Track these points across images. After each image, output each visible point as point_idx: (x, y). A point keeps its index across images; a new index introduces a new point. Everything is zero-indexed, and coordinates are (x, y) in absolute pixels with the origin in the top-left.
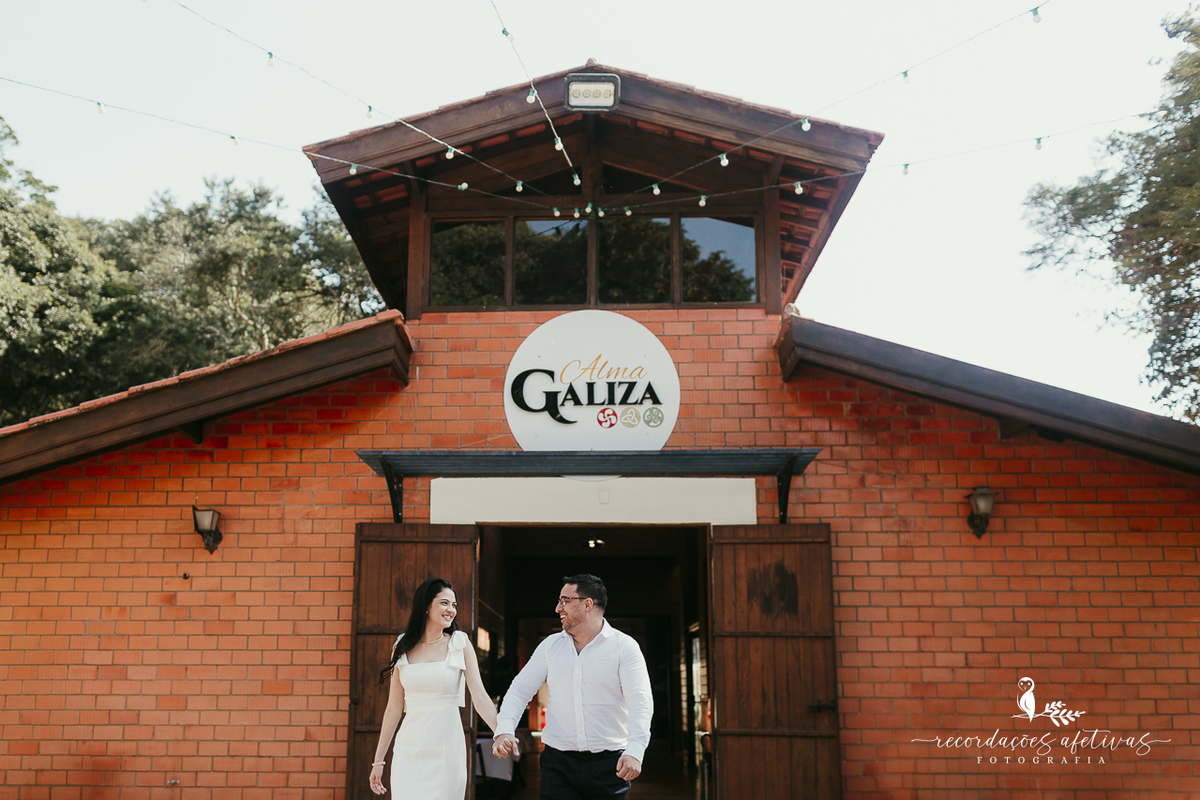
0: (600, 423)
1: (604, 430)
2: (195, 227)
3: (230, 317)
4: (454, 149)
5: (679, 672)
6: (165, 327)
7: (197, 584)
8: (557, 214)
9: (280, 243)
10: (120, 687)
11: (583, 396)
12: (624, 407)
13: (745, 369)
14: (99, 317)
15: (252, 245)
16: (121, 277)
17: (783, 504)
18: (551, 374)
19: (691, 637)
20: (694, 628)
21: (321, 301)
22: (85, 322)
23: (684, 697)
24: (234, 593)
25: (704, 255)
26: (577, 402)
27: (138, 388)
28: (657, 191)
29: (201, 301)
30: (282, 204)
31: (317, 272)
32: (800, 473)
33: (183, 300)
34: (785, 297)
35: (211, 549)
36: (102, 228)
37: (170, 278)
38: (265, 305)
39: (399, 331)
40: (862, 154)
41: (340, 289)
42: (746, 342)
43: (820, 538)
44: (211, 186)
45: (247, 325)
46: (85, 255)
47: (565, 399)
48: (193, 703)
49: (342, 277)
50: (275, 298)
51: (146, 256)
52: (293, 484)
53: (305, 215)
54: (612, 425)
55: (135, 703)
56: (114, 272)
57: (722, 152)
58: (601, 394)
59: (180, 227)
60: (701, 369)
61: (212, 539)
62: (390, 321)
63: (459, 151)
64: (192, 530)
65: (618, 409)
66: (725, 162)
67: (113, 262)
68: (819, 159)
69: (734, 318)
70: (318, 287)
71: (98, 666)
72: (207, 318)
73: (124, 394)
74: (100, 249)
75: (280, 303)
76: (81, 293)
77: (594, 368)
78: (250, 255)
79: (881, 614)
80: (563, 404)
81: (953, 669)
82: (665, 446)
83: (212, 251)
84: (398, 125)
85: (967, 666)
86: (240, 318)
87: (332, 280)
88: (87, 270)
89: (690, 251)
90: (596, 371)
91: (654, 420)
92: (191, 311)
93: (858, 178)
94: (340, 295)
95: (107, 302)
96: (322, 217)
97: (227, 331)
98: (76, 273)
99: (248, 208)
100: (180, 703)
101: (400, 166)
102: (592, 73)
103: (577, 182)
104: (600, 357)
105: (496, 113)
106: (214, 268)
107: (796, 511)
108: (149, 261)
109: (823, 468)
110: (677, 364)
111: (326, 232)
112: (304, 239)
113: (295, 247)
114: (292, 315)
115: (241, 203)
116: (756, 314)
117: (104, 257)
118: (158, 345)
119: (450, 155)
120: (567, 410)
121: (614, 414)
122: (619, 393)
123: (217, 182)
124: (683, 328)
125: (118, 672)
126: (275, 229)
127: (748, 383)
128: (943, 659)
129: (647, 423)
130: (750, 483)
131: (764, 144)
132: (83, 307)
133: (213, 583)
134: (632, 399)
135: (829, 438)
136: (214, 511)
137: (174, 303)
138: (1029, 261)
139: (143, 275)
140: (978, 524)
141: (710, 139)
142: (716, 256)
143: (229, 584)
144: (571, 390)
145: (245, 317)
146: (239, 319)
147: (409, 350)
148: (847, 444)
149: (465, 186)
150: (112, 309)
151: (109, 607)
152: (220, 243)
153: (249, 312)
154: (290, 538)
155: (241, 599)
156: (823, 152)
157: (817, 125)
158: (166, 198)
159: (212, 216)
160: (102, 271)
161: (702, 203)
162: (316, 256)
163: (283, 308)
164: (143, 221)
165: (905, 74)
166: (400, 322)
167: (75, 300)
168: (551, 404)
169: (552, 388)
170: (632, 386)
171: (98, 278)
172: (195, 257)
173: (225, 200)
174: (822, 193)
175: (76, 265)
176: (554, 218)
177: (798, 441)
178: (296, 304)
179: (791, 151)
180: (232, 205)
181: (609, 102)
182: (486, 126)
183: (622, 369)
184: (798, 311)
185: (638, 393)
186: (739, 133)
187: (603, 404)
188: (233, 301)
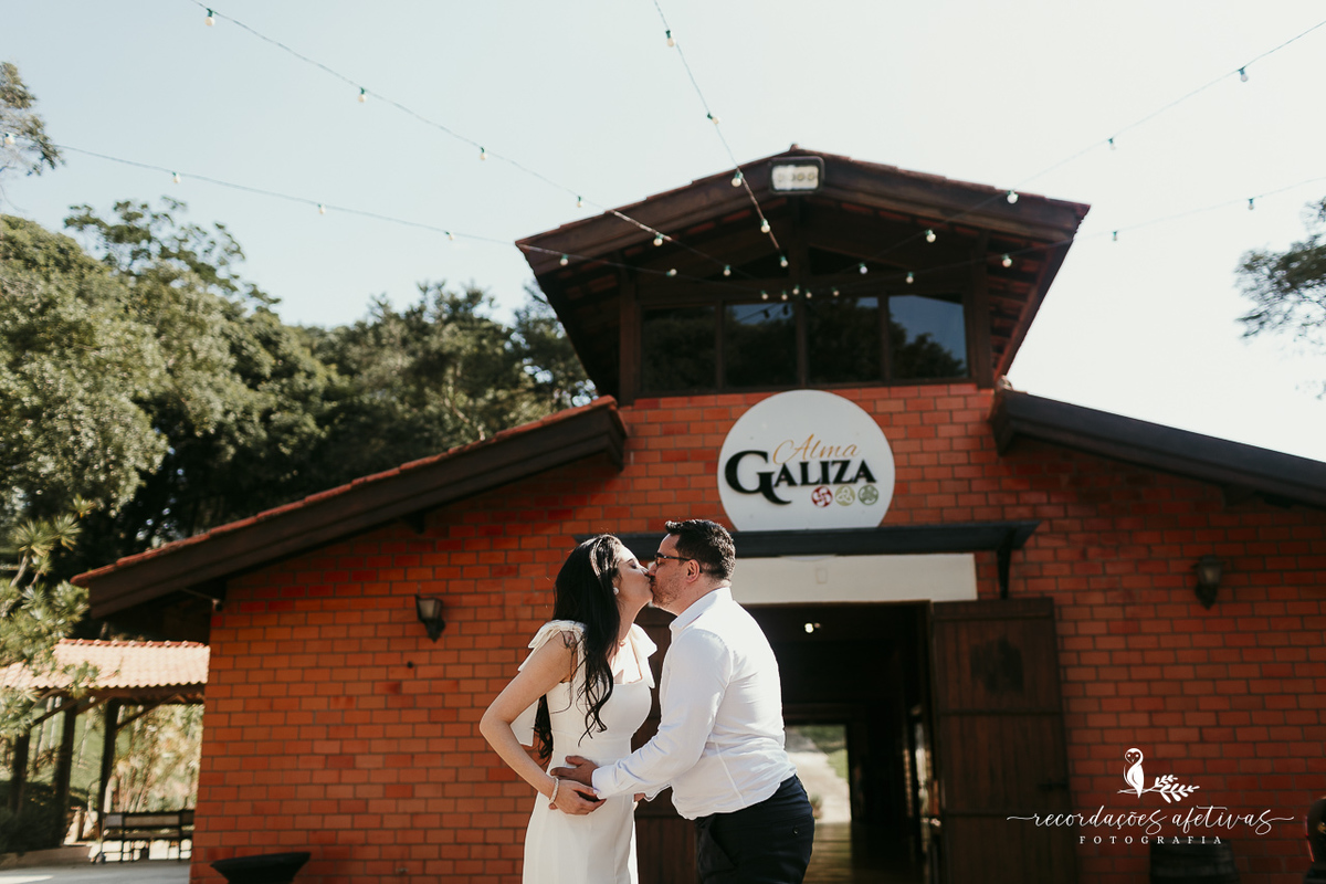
0: (815, 502)
1: (819, 510)
2: (411, 329)
3: (447, 417)
4: (662, 236)
5: (902, 757)
6: (386, 426)
7: (421, 672)
8: (765, 296)
9: (493, 342)
10: (348, 776)
11: (797, 476)
12: (838, 486)
13: (959, 444)
14: (321, 421)
15: (466, 343)
16: (342, 381)
17: (1004, 577)
18: (764, 455)
19: (913, 721)
20: (916, 711)
21: (534, 398)
22: (310, 424)
23: (908, 782)
24: (457, 681)
25: (911, 339)
26: (791, 482)
27: (361, 480)
28: (864, 270)
29: (419, 401)
30: (494, 303)
31: (529, 370)
32: (1020, 546)
33: (402, 400)
34: (996, 372)
35: (434, 636)
36: (322, 334)
37: (387, 379)
38: (481, 402)
39: (613, 416)
40: (1069, 225)
41: (552, 386)
42: (958, 417)
43: (1044, 612)
44: (425, 290)
45: (464, 422)
46: (308, 361)
47: (779, 480)
48: (421, 791)
49: (554, 375)
50: (490, 395)
51: (365, 360)
52: (512, 571)
53: (517, 314)
54: (827, 504)
55: (363, 792)
56: (335, 377)
57: (928, 229)
58: (815, 474)
59: (397, 330)
60: (913, 445)
61: (435, 627)
62: (604, 408)
63: (668, 238)
64: (415, 618)
65: (833, 488)
66: (931, 237)
67: (334, 367)
68: (1026, 232)
69: (945, 393)
70: (530, 384)
71: (327, 756)
72: (424, 417)
73: (347, 487)
74: (320, 355)
75: (495, 401)
76: (304, 397)
77: (806, 448)
78: (463, 352)
79: (1109, 689)
80: (777, 485)
81: (1187, 744)
82: (882, 523)
83: (428, 352)
84: (608, 215)
85: (1202, 741)
86: (457, 417)
87: (544, 377)
88: (310, 375)
89: (898, 334)
90: (809, 451)
91: (869, 497)
92: (409, 411)
93: (1066, 247)
94: (552, 391)
95: (328, 406)
96: (533, 315)
97: (444, 429)
98: (300, 379)
99: (461, 310)
100: (405, 791)
101: (609, 255)
102: (795, 157)
103: (784, 263)
104: (812, 436)
105: (701, 200)
106: (430, 368)
107: (1018, 586)
108: (368, 365)
109: (1043, 542)
110: (890, 441)
111: (538, 331)
112: (515, 337)
113: (508, 346)
114: (507, 413)
115: (455, 304)
116: (968, 389)
117: (326, 362)
118: (378, 444)
119: (658, 242)
120: (782, 491)
121: (829, 493)
122: (833, 471)
123: (431, 285)
124: (895, 405)
125: (345, 761)
126: (488, 329)
127: (962, 458)
128: (1175, 734)
129: (863, 500)
130: (968, 560)
131: (970, 220)
132: (306, 411)
133: (437, 671)
134: (846, 477)
135: (1048, 511)
136: (437, 600)
137: (393, 404)
138: (1243, 328)
139: (364, 379)
140: (1206, 595)
141: (914, 217)
142: (922, 339)
143: (453, 672)
144: (785, 471)
145: (461, 415)
146: (455, 418)
147: (623, 435)
148: (1066, 517)
149: (673, 272)
150: (334, 412)
151: (337, 697)
152: (434, 343)
153: (465, 410)
154: (511, 625)
155: (465, 686)
156: (1029, 224)
157: (1023, 198)
158: (383, 302)
159: (428, 319)
160: (323, 376)
161: (910, 280)
162: (528, 354)
163: (498, 407)
164: (361, 325)
165: (1111, 141)
166: (613, 408)
167: (298, 404)
168: (766, 486)
169: (766, 469)
170: (845, 465)
171: (319, 383)
172: (412, 359)
173: (439, 302)
174: (1030, 266)
175: (299, 371)
176: (761, 301)
177: (1017, 514)
178: (510, 402)
179: (997, 225)
180: (446, 307)
181: (814, 184)
182: (693, 213)
183: (835, 447)
184: (1010, 384)
185: (851, 472)
186: (944, 209)
187: (817, 483)
188: (450, 399)
